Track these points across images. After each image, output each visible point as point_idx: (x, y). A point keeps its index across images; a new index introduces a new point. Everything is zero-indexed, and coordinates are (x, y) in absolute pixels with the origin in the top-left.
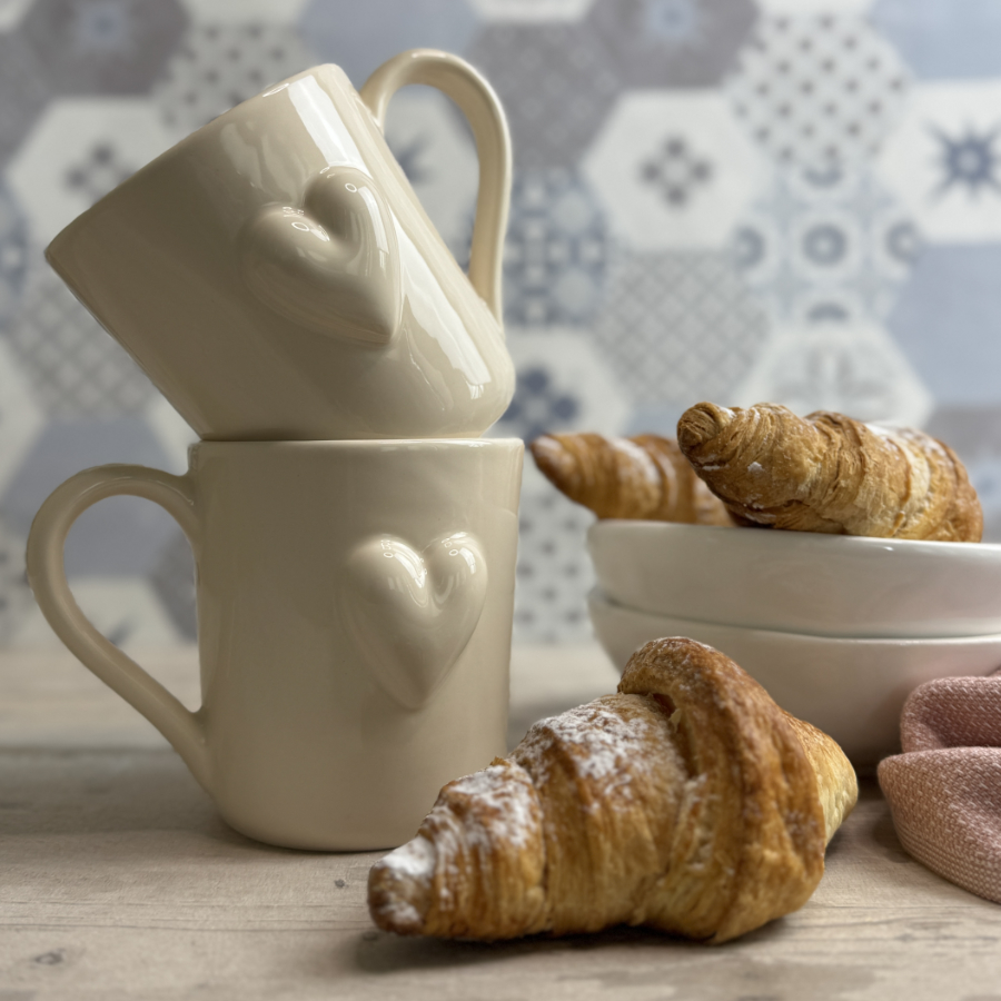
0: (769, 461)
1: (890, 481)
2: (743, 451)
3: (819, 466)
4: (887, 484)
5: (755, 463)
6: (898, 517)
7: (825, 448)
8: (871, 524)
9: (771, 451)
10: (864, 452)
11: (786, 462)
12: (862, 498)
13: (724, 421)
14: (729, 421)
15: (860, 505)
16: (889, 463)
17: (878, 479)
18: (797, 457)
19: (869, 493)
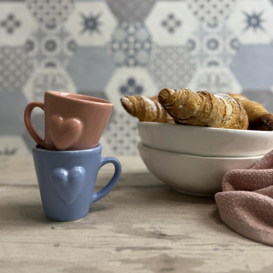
0: (185, 105)
1: (220, 111)
2: (177, 102)
3: (200, 106)
4: (219, 111)
5: (181, 106)
6: (223, 121)
7: (201, 101)
8: (215, 123)
9: (185, 102)
10: (213, 102)
11: (190, 105)
12: (212, 116)
13: (172, 94)
14: (173, 94)
15: (211, 117)
16: (220, 105)
17: (216, 110)
18: (193, 104)
19: (214, 114)
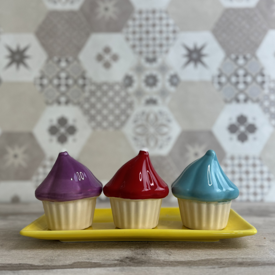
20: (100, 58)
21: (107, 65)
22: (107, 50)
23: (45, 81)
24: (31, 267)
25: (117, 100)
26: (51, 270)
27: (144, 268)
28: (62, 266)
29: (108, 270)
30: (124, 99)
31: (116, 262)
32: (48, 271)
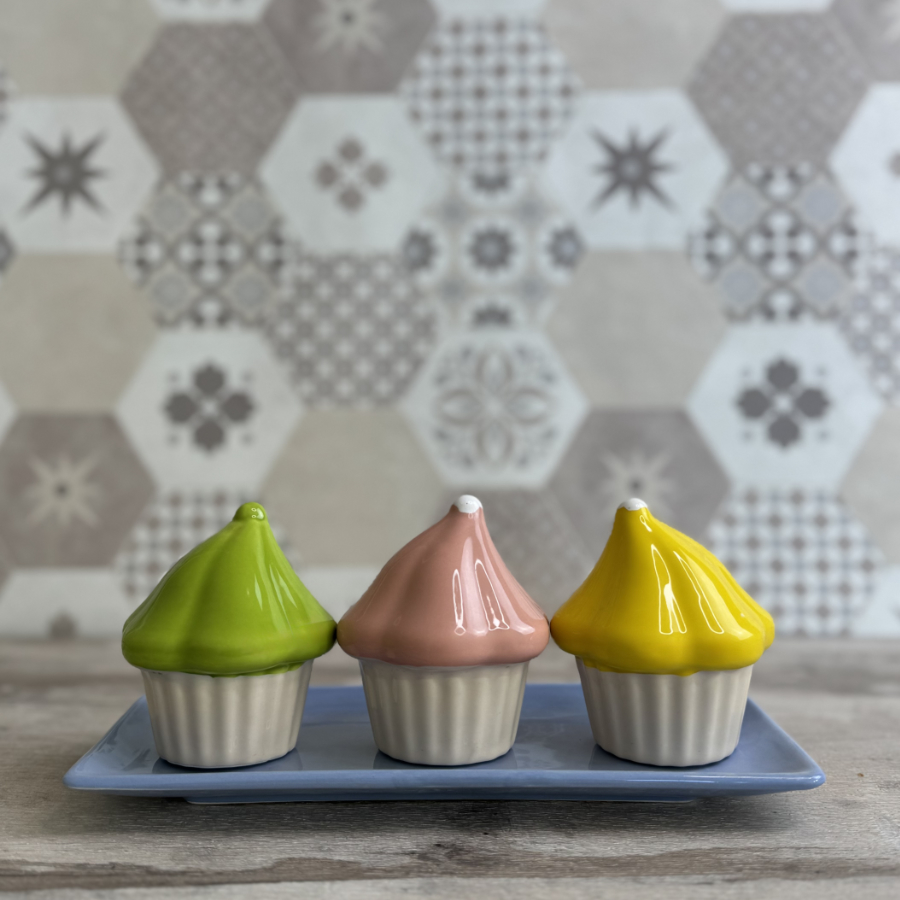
20: (326, 175)
21: (351, 200)
22: (351, 150)
23: (154, 252)
24: (149, 878)
25: (384, 309)
26: (211, 889)
27: (495, 882)
28: (243, 872)
29: (386, 889)
30: (404, 309)
31: (407, 860)
32: (202, 890)
